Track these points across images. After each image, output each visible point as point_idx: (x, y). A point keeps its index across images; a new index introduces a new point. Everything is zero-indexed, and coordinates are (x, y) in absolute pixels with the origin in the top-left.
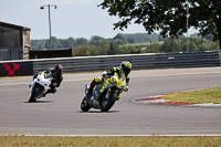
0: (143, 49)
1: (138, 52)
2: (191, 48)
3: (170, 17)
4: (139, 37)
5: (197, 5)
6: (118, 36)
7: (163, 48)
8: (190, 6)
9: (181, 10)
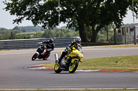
0: (32, 36)
1: (29, 38)
2: (61, 35)
3: (48, 16)
4: (29, 28)
5: (66, 9)
6: (16, 28)
7: (44, 35)
8: (61, 9)
9: (55, 12)
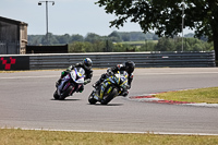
0: (138, 47)
1: (134, 51)
2: (185, 48)
3: (165, 17)
4: (134, 35)
5: (194, 6)
6: (113, 34)
7: (157, 47)
8: (186, 6)
